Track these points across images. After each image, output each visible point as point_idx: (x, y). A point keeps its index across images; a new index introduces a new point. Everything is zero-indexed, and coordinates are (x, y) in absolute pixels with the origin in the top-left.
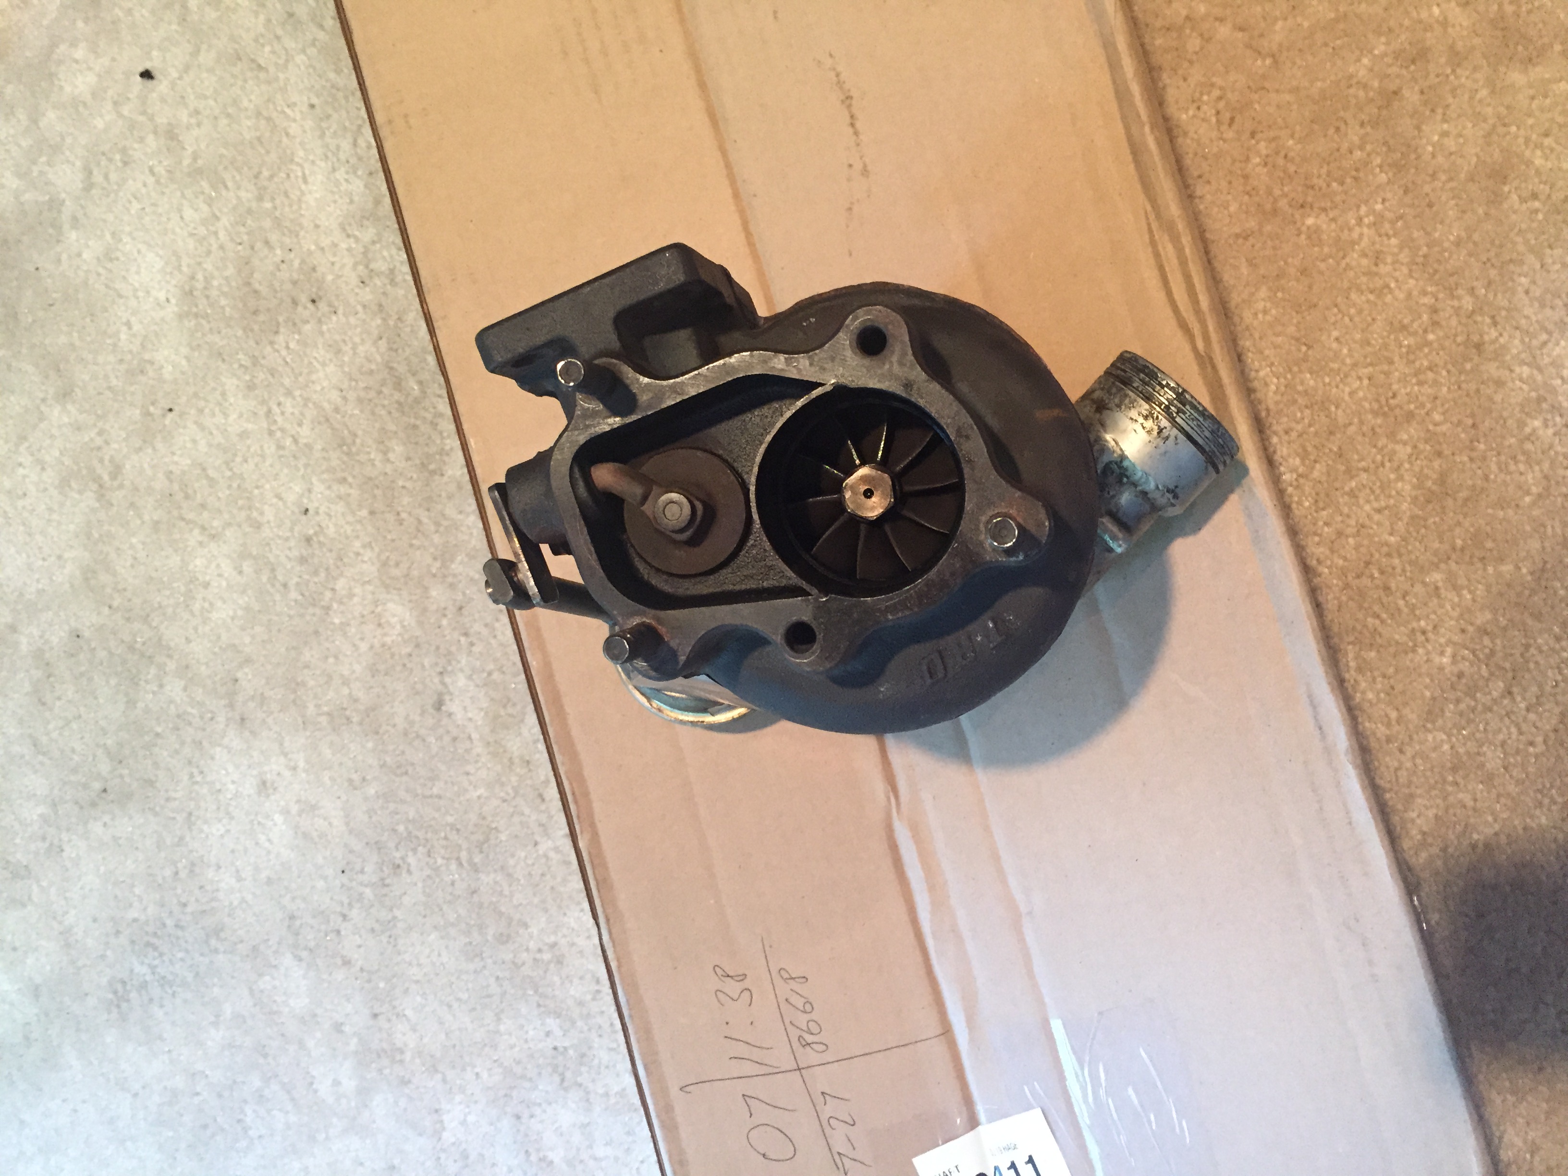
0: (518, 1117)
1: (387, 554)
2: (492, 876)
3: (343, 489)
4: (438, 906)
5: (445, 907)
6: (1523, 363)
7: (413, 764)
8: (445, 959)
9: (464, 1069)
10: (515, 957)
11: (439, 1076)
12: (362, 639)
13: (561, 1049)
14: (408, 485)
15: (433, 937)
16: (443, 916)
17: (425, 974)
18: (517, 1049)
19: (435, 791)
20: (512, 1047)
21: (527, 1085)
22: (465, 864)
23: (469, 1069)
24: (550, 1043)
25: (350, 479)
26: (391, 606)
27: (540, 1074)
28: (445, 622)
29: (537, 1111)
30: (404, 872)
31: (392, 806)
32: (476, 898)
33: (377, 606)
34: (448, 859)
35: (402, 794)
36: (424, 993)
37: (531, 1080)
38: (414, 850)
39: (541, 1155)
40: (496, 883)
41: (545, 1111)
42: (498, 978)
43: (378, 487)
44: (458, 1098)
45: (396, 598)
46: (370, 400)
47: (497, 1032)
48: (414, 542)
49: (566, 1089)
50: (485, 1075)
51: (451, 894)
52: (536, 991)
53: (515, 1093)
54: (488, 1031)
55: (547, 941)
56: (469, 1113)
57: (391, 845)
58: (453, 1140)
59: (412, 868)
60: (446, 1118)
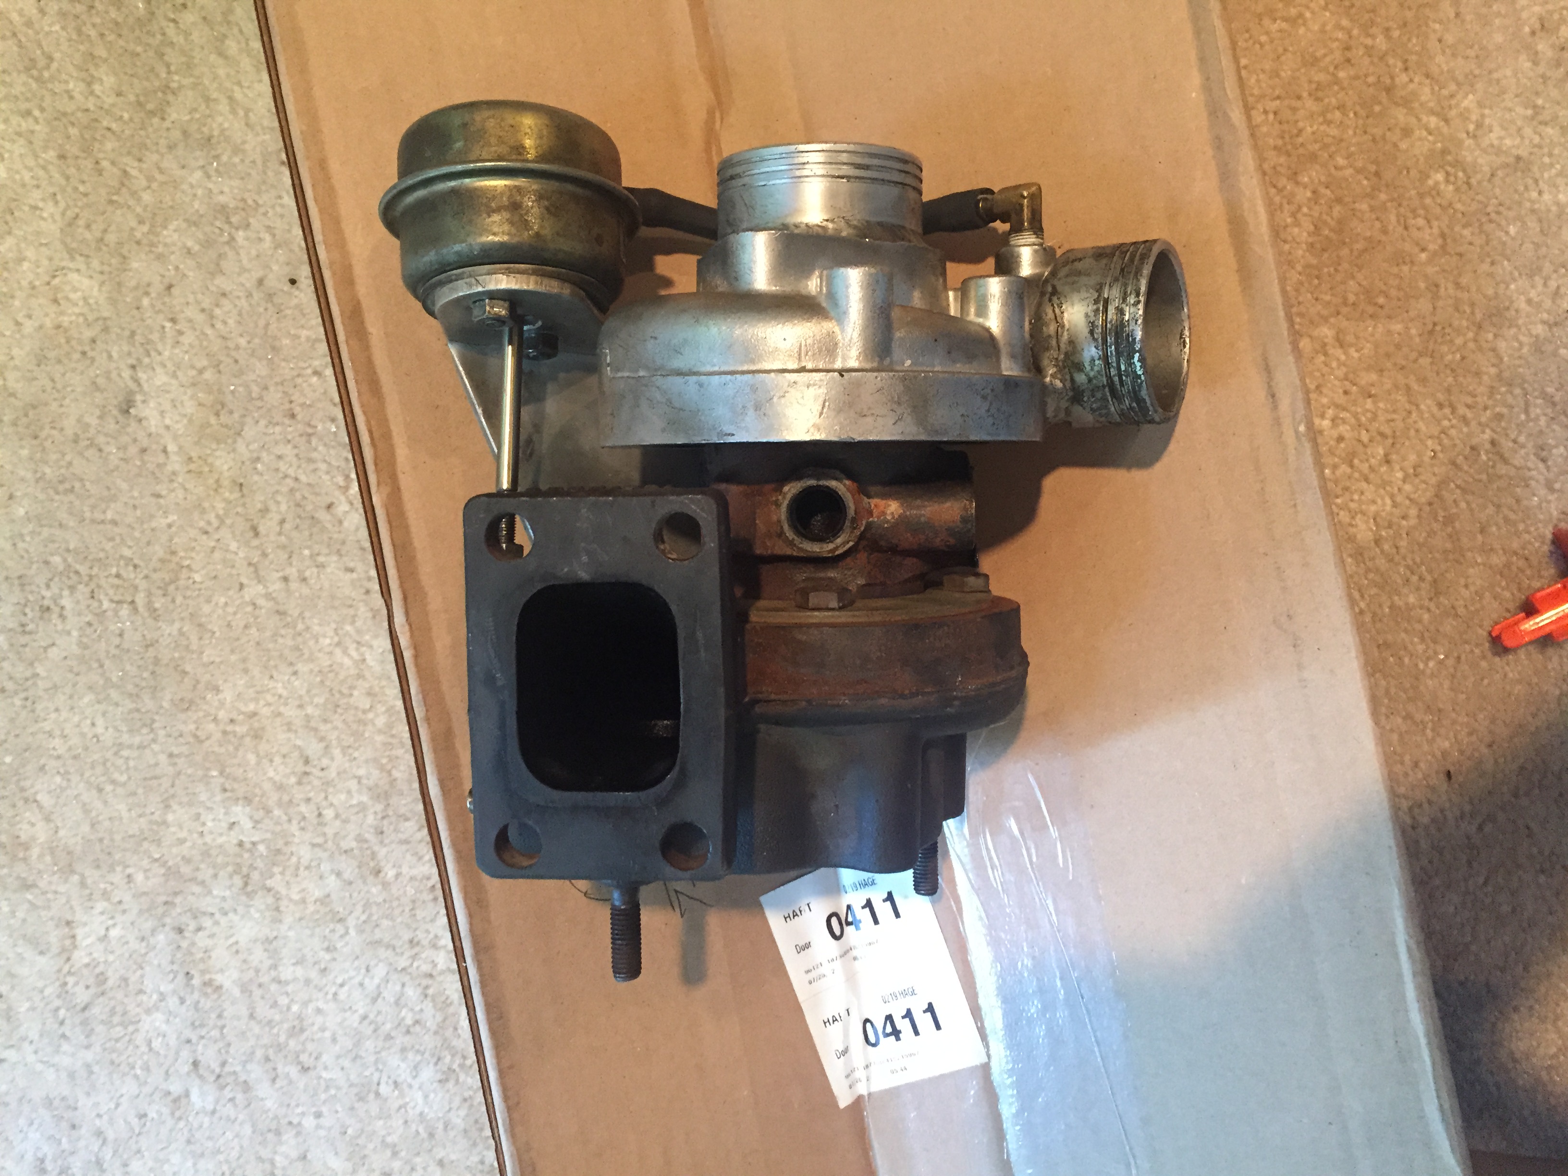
0: (180, 931)
1: (77, 210)
2: (177, 625)
3: (26, 125)
4: (98, 661)
5: (107, 663)
6: (1432, 112)
7: (82, 480)
8: (100, 730)
9: (112, 869)
10: (197, 729)
11: (76, 878)
12: (30, 317)
13: (248, 846)
14: (114, 126)
15: (86, 700)
16: (102, 675)
17: (70, 749)
18: (188, 844)
19: (109, 515)
20: (182, 841)
21: (197, 889)
22: (141, 609)
23: (119, 869)
24: (234, 837)
25: (36, 113)
26: (74, 277)
27: (215, 876)
28: (146, 302)
29: (207, 922)
30: (55, 616)
31: (46, 532)
32: (151, 652)
33: (54, 277)
34: (119, 602)
35: (62, 515)
36: (67, 772)
37: (203, 883)
38: (72, 589)
39: (207, 977)
40: (181, 633)
41: (217, 923)
42: (171, 755)
43: (73, 124)
44: (101, 905)
45: (83, 267)
46: (77, 17)
47: (164, 823)
48: (115, 198)
49: (250, 895)
50: (139, 877)
51: (118, 647)
52: (222, 773)
53: (178, 900)
54: (151, 822)
55: (243, 709)
56: (114, 925)
57: (41, 580)
58: (86, 960)
59: (67, 613)
60: (80, 932)
